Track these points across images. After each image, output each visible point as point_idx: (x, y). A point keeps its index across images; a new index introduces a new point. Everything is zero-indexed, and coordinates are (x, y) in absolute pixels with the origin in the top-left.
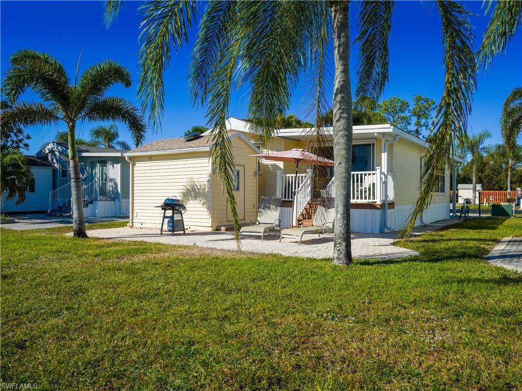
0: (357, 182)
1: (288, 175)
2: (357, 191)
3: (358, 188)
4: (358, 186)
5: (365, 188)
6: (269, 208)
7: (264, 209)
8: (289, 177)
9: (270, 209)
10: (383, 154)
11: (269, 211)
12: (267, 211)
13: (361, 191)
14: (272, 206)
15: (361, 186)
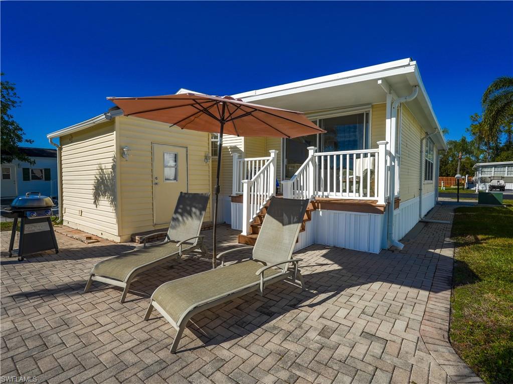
0: (345, 167)
1: (246, 159)
2: (344, 182)
3: (344, 178)
4: (344, 173)
5: (358, 178)
6: (190, 213)
7: (182, 215)
8: (248, 162)
9: (191, 216)
10: (388, 121)
11: (190, 219)
12: (185, 219)
13: (351, 183)
14: (194, 210)
15: (351, 174)
